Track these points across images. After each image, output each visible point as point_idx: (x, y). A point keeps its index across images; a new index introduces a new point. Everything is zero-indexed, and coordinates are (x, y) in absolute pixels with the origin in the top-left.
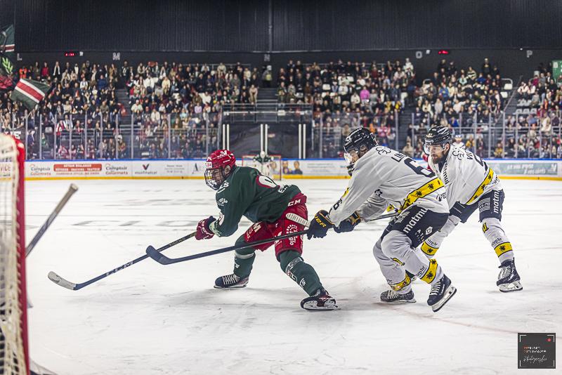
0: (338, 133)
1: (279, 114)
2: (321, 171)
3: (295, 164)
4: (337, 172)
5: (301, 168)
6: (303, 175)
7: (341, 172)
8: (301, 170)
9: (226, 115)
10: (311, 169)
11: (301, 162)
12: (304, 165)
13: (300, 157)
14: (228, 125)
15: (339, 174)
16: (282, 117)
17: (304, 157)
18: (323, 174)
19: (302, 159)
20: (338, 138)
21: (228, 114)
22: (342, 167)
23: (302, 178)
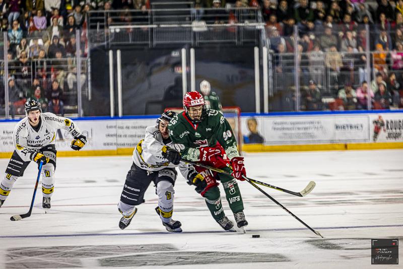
0: (318, 63)
1: (195, 29)
2: (298, 136)
3: (249, 124)
4: (328, 137)
5: (260, 130)
6: (266, 145)
7: (337, 138)
8: (261, 134)
9: (116, 33)
10: (280, 133)
11: (260, 119)
12: (267, 125)
13: (258, 110)
14: (119, 52)
15: (332, 141)
16: (201, 34)
17: (266, 110)
18: (302, 141)
19: (262, 113)
20: (319, 72)
21: (118, 31)
22: (337, 127)
23: (263, 150)
